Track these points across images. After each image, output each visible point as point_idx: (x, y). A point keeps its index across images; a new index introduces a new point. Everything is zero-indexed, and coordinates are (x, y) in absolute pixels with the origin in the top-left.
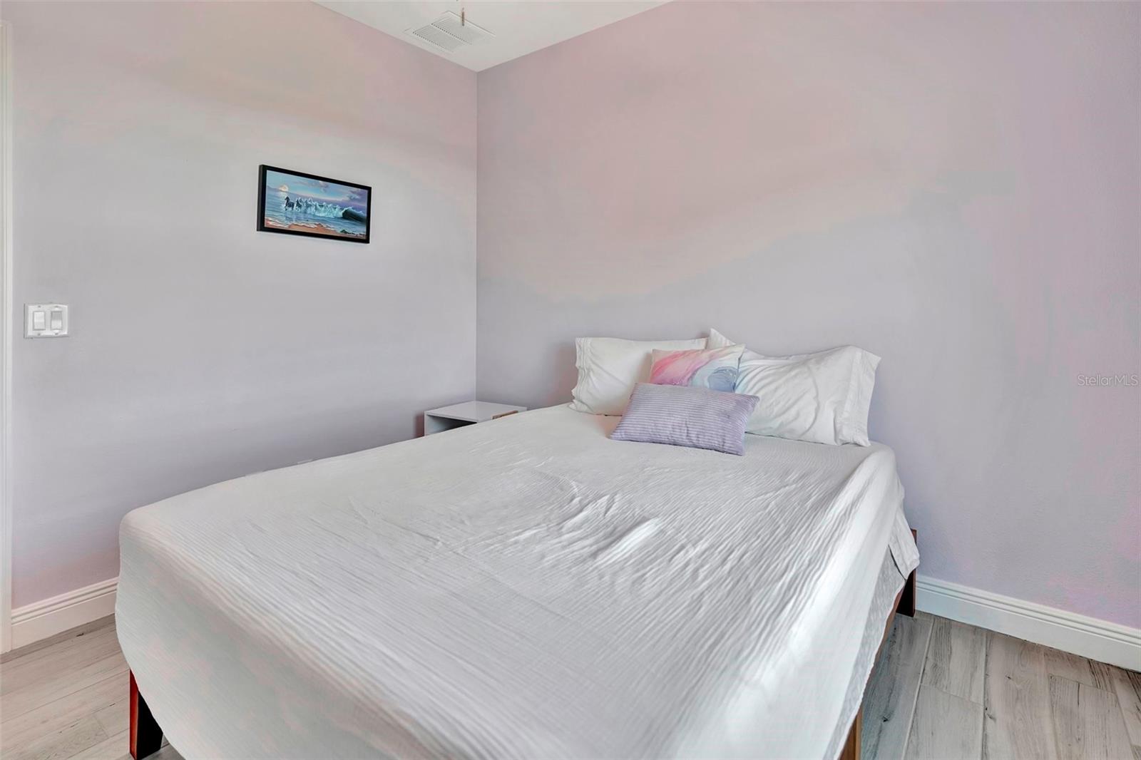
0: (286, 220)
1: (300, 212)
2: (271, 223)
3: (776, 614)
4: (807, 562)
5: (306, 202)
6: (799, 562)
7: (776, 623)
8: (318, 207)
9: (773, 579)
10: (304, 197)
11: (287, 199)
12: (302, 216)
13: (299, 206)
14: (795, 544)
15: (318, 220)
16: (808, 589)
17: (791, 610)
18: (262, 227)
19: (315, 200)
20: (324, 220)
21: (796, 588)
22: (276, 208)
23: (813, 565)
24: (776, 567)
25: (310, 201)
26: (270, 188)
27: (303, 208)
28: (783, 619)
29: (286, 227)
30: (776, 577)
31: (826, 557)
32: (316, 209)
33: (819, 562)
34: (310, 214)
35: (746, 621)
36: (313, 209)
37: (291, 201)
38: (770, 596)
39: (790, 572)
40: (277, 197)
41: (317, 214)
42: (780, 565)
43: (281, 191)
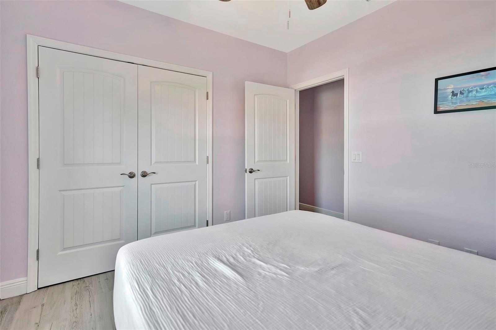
0: (452, 104)
1: (463, 97)
2: (441, 108)
3: (137, 280)
4: (153, 309)
5: (468, 90)
6: (156, 305)
7: (135, 279)
8: (479, 90)
9: (153, 287)
10: (465, 87)
11: (453, 92)
12: (464, 99)
13: (461, 93)
14: (170, 312)
15: (479, 99)
16: (139, 298)
17: (135, 287)
18: (436, 112)
19: (475, 87)
20: (485, 97)
21: (142, 293)
22: (445, 99)
23: (149, 310)
24: (160, 293)
25: (472, 88)
26: (441, 90)
27: (465, 95)
28: (134, 282)
29: (453, 108)
30: (153, 289)
31: (150, 323)
32: (477, 91)
33: (149, 315)
34: (472, 96)
35: (142, 271)
36: (474, 93)
37: (455, 92)
38: (146, 282)
39: (151, 295)
40: (446, 93)
41: (478, 95)
42: (159, 295)
43: (448, 89)
